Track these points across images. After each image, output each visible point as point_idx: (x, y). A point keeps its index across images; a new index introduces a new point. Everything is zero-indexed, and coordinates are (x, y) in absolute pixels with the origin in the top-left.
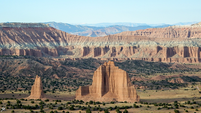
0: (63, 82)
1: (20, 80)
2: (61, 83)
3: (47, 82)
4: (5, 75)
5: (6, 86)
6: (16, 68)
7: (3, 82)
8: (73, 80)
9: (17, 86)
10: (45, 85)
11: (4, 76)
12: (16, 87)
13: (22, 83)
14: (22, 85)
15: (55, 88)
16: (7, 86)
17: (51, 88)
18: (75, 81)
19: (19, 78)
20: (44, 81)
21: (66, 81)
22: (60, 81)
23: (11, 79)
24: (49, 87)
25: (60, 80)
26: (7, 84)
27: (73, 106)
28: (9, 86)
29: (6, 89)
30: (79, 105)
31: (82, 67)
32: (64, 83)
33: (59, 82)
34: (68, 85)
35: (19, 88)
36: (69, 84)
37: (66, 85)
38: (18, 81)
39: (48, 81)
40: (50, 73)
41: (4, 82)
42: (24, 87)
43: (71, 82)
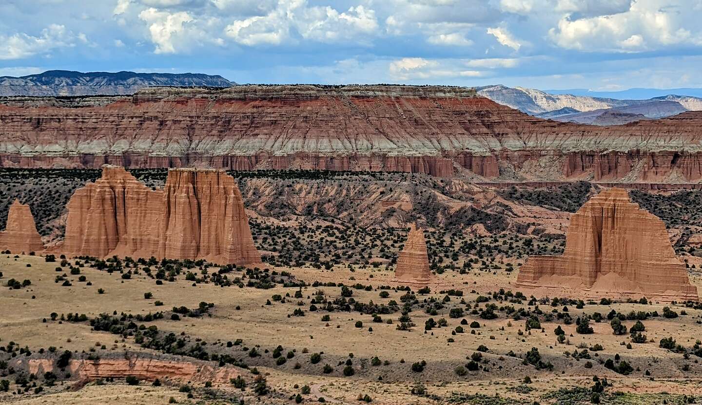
0: (497, 244)
1: (380, 236)
2: (488, 247)
3: (452, 243)
4: (342, 224)
5: (340, 252)
6: (372, 205)
7: (335, 242)
8: (523, 241)
9: (370, 254)
10: (446, 252)
11: (340, 227)
12: (366, 256)
13: (386, 246)
14: (382, 250)
15: (471, 261)
16: (344, 254)
17: (462, 261)
18: (528, 243)
19: (379, 232)
20: (444, 241)
21: (505, 243)
22: (487, 241)
23: (357, 233)
24: (455, 257)
25: (490, 240)
26: (343, 248)
27: (493, 307)
28: (350, 253)
29: (339, 260)
30: (510, 304)
31: (558, 207)
32: (498, 246)
33: (483, 246)
34: (507, 253)
35: (375, 259)
36: (510, 251)
37: (503, 252)
38: (374, 238)
39: (456, 241)
40: (465, 220)
41: (338, 241)
42: (387, 257)
43: (518, 246)
